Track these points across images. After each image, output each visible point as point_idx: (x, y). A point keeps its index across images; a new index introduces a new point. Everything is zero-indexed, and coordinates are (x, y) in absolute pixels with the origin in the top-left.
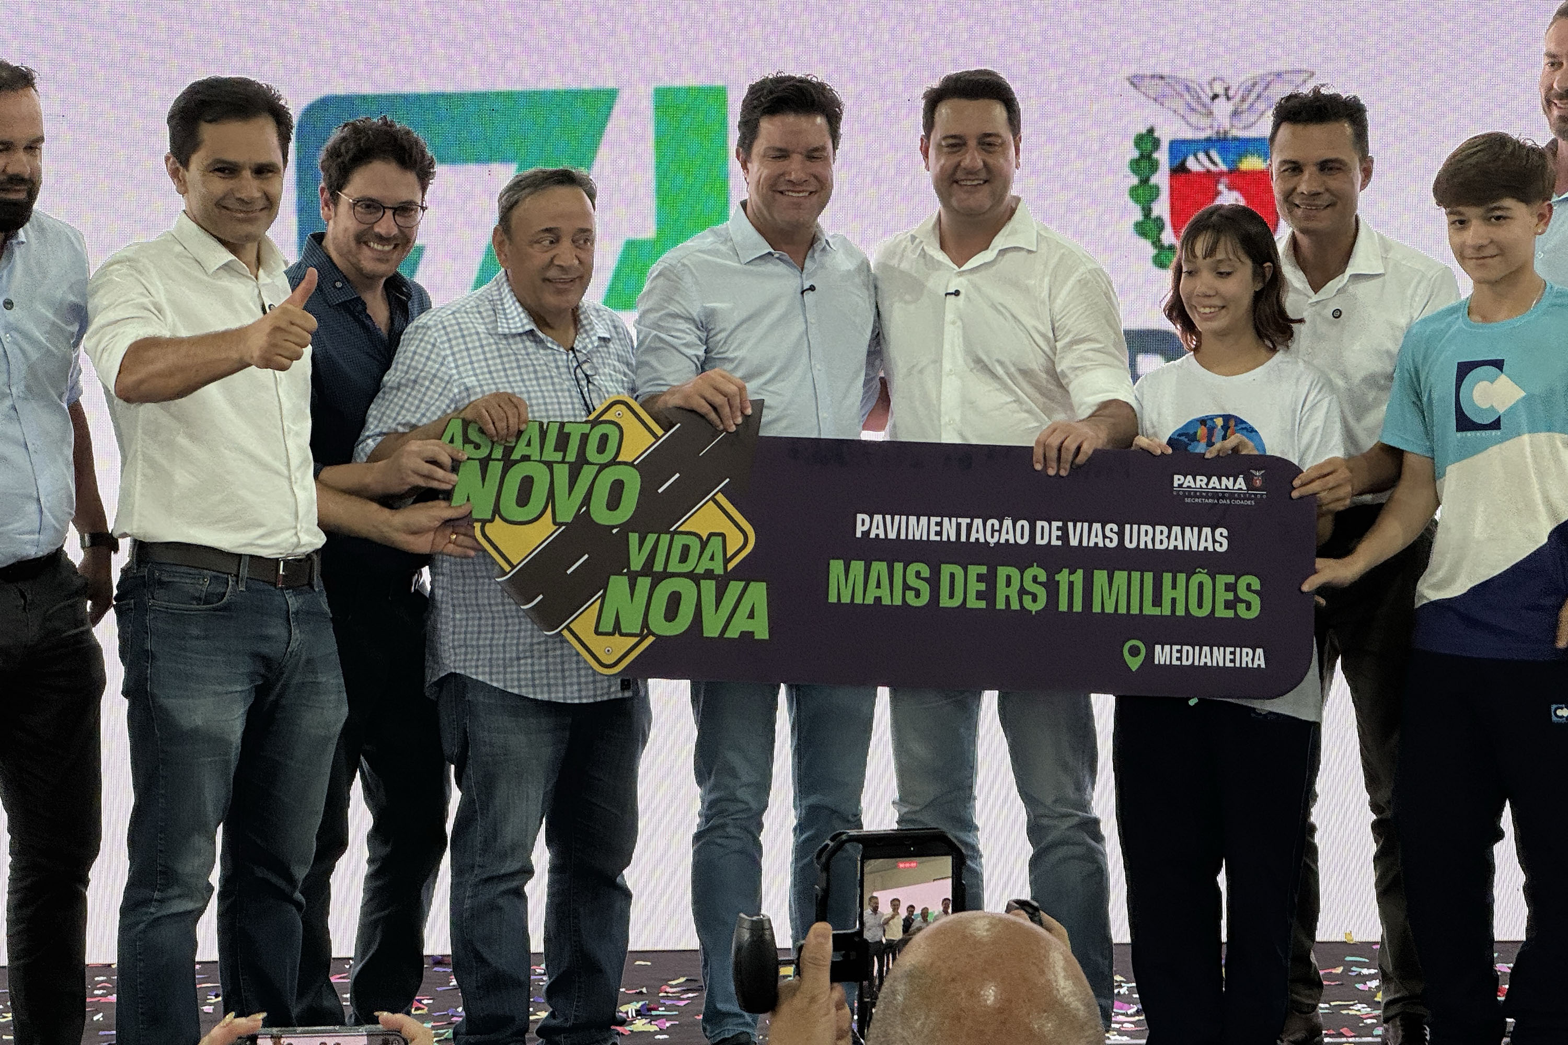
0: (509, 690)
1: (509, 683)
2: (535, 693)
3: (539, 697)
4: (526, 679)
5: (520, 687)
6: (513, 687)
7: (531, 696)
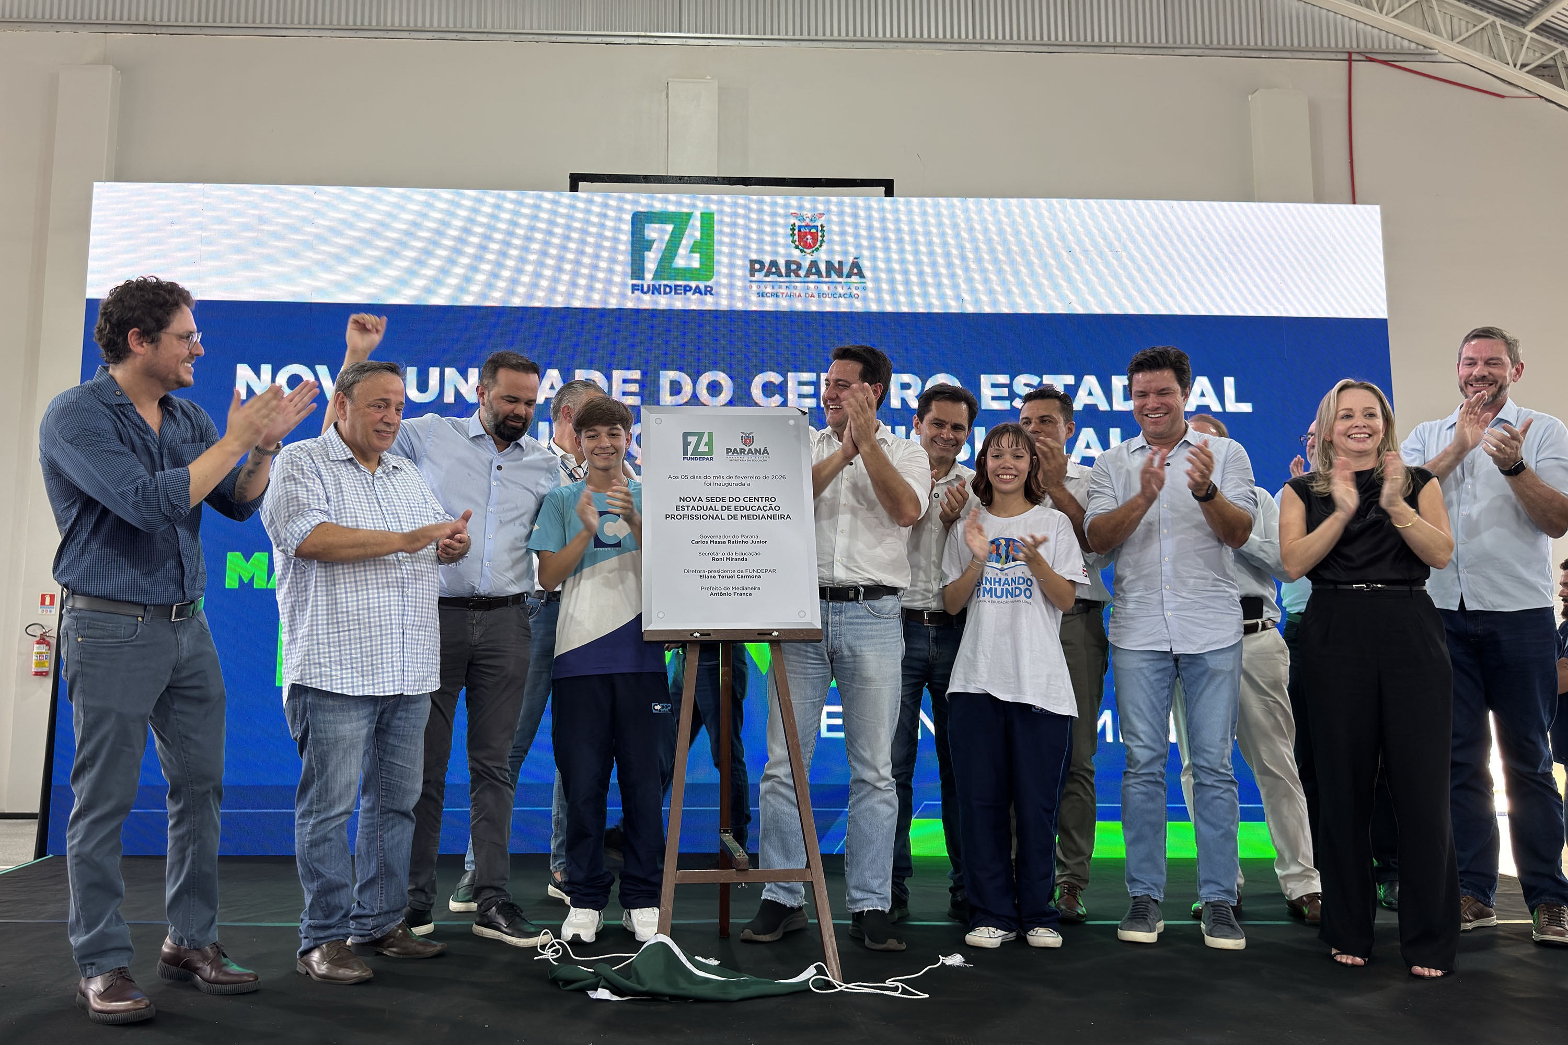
0: (334, 691)
1: (334, 687)
2: (353, 692)
3: (356, 694)
4: (347, 683)
5: (342, 688)
6: (337, 689)
7: (351, 694)
